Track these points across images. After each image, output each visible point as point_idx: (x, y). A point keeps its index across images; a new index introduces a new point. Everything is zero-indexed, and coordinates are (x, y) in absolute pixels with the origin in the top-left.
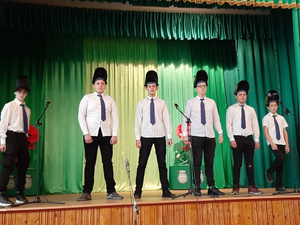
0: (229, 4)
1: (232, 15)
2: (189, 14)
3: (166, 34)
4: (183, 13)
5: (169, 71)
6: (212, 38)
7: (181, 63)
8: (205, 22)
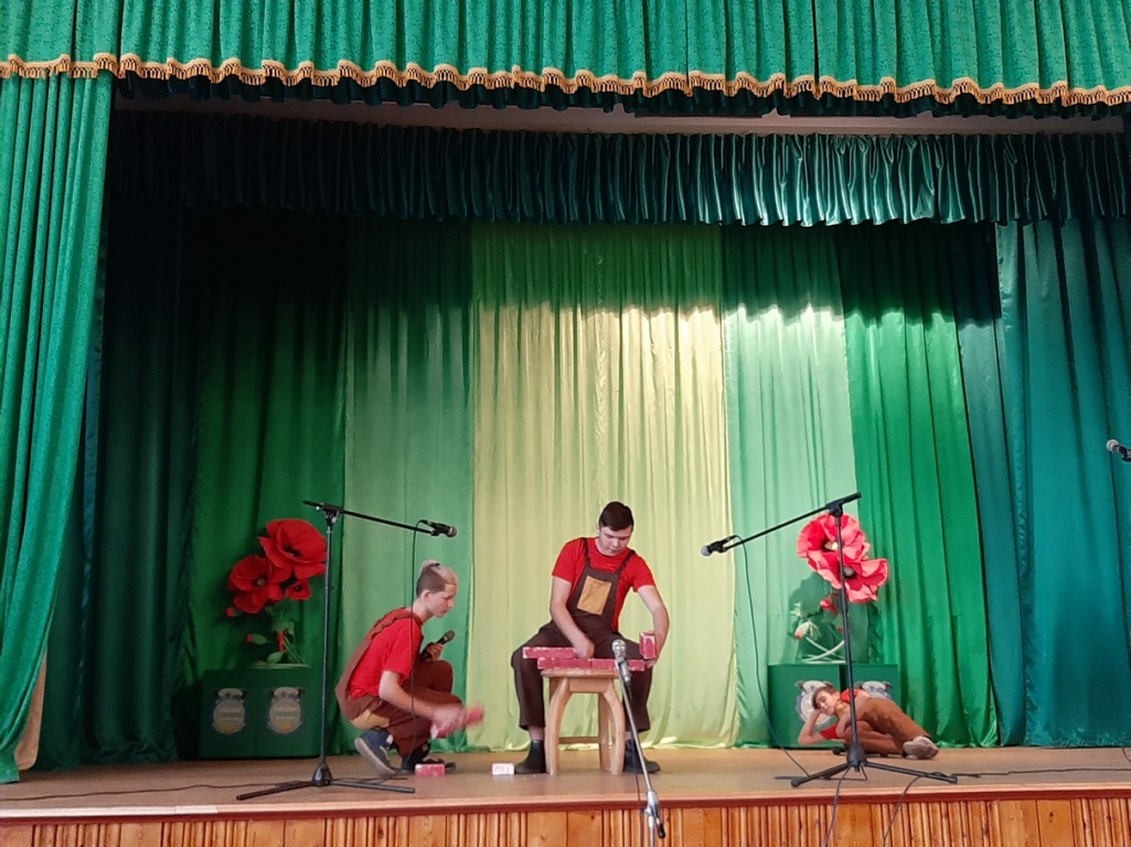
0: (976, 100)
1: (984, 138)
2: (830, 136)
3: (750, 207)
4: (812, 137)
5: (763, 331)
6: (914, 218)
7: (804, 306)
8: (888, 162)
